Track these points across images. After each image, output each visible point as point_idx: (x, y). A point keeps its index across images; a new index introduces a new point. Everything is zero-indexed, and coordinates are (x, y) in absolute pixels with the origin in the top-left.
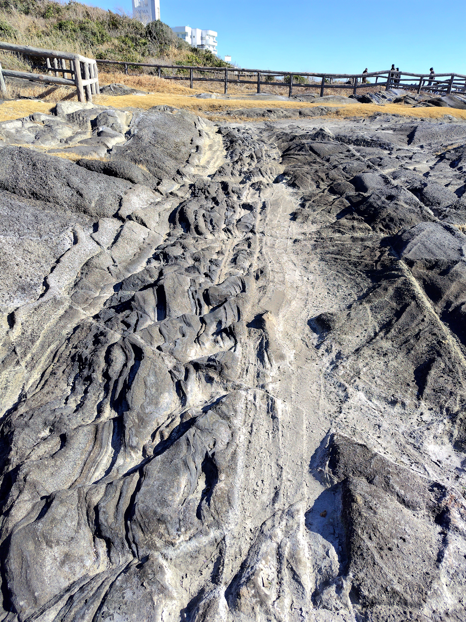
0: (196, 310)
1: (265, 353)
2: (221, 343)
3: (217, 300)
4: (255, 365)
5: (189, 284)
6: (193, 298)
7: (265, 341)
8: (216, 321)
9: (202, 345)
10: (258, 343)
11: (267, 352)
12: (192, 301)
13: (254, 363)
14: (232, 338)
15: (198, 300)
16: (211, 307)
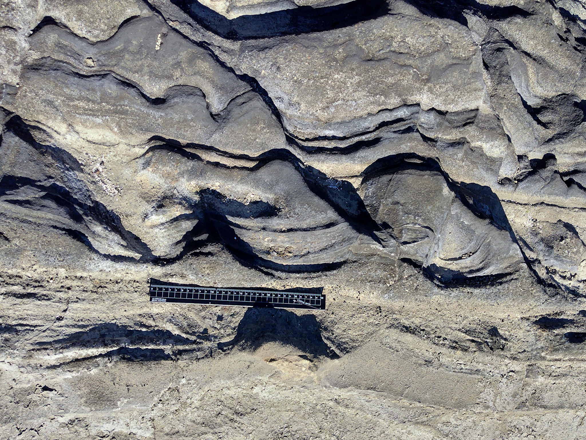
0: (334, 138)
1: (103, 350)
2: (156, 218)
3: (379, 198)
4: (60, 319)
5: (452, 108)
6: (384, 124)
7: (168, 349)
8: (277, 200)
9: (142, 161)
10: (169, 327)
11: (109, 355)
12: (372, 123)
13: (68, 314)
14: (179, 250)
15: (376, 141)
16: (356, 183)
